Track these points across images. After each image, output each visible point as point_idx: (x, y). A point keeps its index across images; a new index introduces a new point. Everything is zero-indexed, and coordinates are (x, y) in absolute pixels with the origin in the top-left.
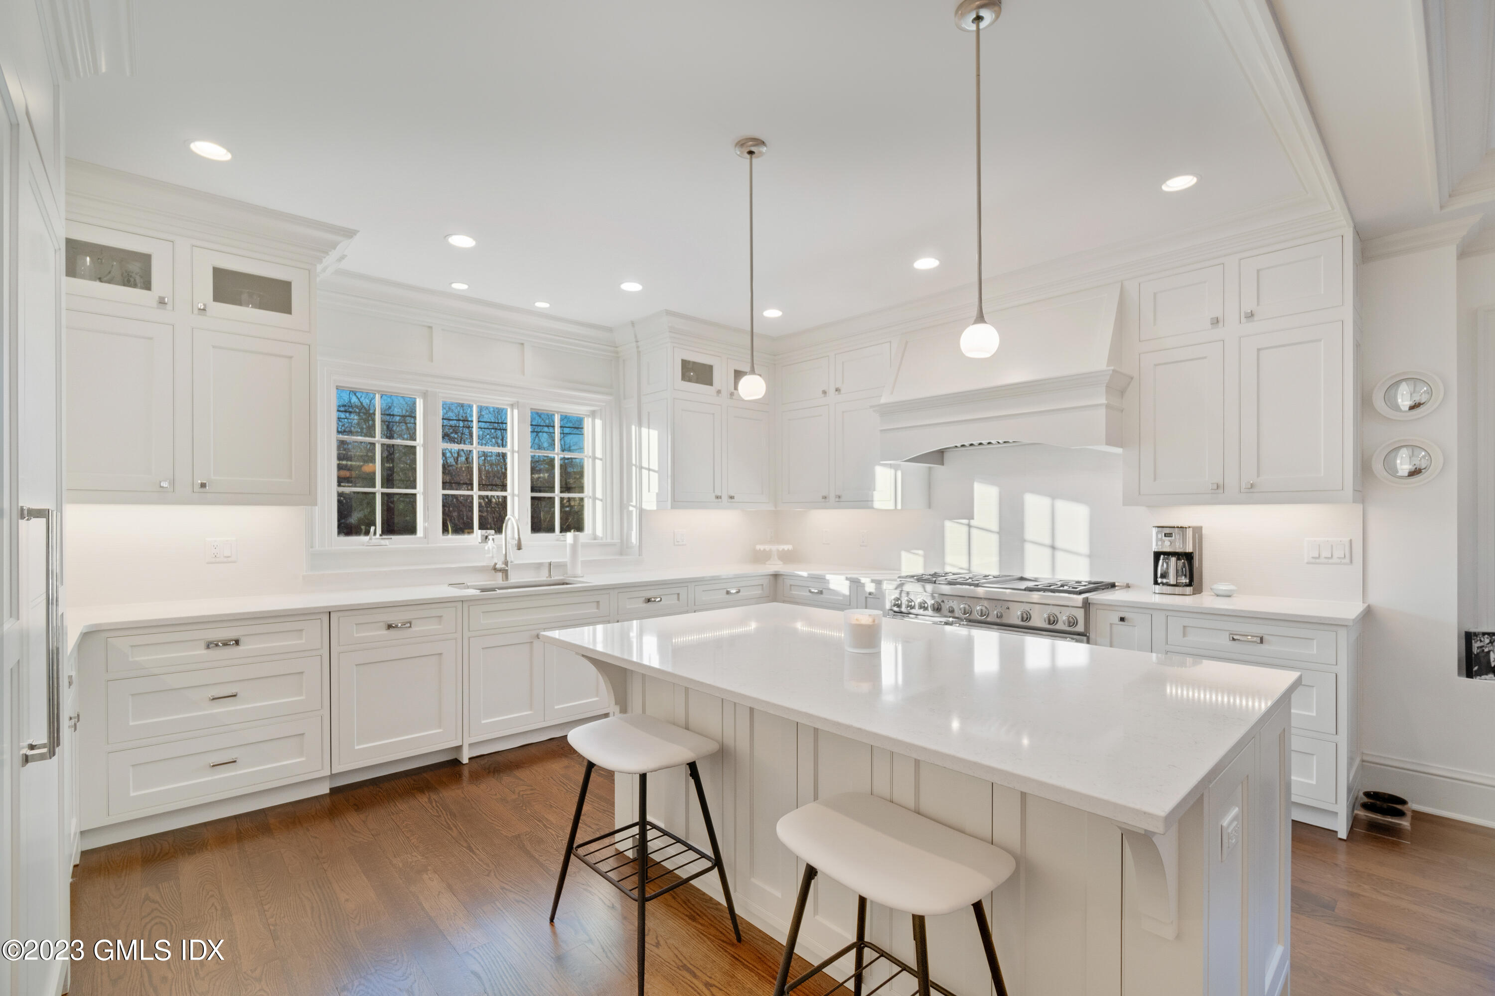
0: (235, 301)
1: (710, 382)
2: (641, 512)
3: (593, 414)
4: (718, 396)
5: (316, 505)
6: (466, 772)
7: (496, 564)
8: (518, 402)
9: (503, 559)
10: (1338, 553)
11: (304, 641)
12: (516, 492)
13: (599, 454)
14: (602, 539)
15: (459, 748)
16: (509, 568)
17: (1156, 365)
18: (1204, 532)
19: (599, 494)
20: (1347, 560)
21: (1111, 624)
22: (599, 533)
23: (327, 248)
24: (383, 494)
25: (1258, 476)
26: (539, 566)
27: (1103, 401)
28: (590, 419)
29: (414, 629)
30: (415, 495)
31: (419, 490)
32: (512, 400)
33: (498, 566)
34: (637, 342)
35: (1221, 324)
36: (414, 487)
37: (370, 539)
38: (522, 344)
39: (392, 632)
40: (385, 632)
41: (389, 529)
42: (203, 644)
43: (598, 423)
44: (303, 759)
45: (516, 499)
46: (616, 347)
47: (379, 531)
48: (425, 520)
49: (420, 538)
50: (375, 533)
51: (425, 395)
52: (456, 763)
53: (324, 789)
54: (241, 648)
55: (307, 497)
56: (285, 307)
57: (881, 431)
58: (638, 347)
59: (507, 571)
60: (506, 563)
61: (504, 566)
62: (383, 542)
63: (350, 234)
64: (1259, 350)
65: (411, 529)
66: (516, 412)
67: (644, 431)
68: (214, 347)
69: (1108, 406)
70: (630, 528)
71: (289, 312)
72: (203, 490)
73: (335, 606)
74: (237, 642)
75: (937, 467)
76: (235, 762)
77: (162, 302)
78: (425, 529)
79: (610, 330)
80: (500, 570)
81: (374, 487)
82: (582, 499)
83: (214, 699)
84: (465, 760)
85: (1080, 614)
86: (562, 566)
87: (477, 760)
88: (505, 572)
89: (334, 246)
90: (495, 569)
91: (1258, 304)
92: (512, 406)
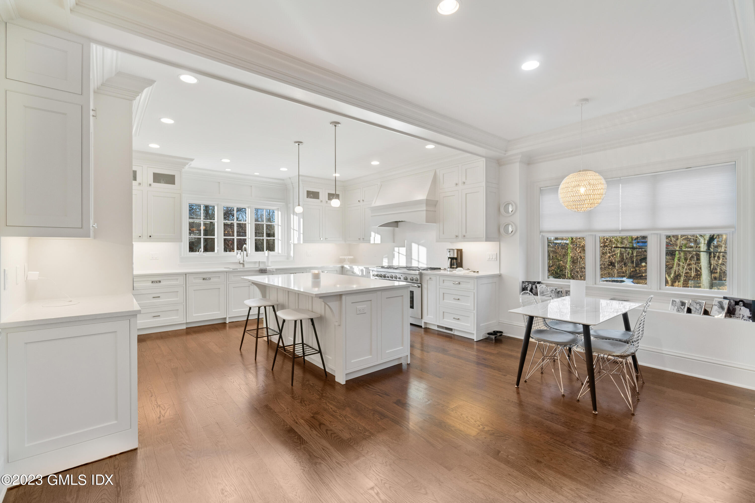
0: (159, 182)
1: (318, 198)
2: (294, 244)
3: (278, 210)
4: (321, 203)
5: (182, 242)
6: (227, 325)
7: (240, 261)
8: (250, 206)
9: (243, 260)
10: (494, 258)
11: (178, 282)
12: (249, 237)
13: (280, 224)
14: (281, 254)
15: (225, 318)
16: (245, 263)
17: (444, 197)
18: (463, 251)
19: (280, 238)
20: (496, 260)
21: (427, 280)
22: (280, 252)
23: (185, 164)
24: (204, 238)
25: (466, 233)
26: (255, 263)
27: (425, 209)
28: (277, 211)
29: (211, 280)
30: (214, 238)
31: (216, 237)
32: (247, 205)
33: (241, 262)
34: (292, 184)
35: (458, 185)
36: (214, 236)
37: (199, 253)
38: (251, 186)
39: (205, 281)
40: (202, 281)
41: (206, 250)
42: (151, 282)
43: (280, 213)
44: (178, 317)
45: (249, 240)
46: (286, 185)
47: (202, 250)
48: (218, 246)
49: (216, 253)
50: (201, 252)
51: (218, 205)
52: (225, 323)
53: (184, 327)
54: (161, 283)
55: (179, 239)
56: (173, 183)
57: (372, 216)
58: (293, 186)
59: (244, 264)
60: (244, 261)
61: (243, 262)
62: (204, 254)
63: (192, 160)
64: (466, 194)
65: (213, 250)
66: (249, 209)
67: (295, 216)
68: (153, 196)
69: (426, 210)
70: (290, 250)
71: (174, 184)
72: (150, 237)
73: (188, 272)
74: (160, 282)
75: (396, 229)
76: (159, 316)
77: (140, 184)
78: (218, 250)
79: (283, 180)
80: (242, 264)
81: (201, 236)
82: (274, 240)
83: (154, 297)
84: (227, 322)
85: (418, 277)
86: (264, 263)
87: (232, 323)
88: (243, 264)
89: (187, 164)
90: (240, 263)
91: (466, 180)
92: (248, 207)
